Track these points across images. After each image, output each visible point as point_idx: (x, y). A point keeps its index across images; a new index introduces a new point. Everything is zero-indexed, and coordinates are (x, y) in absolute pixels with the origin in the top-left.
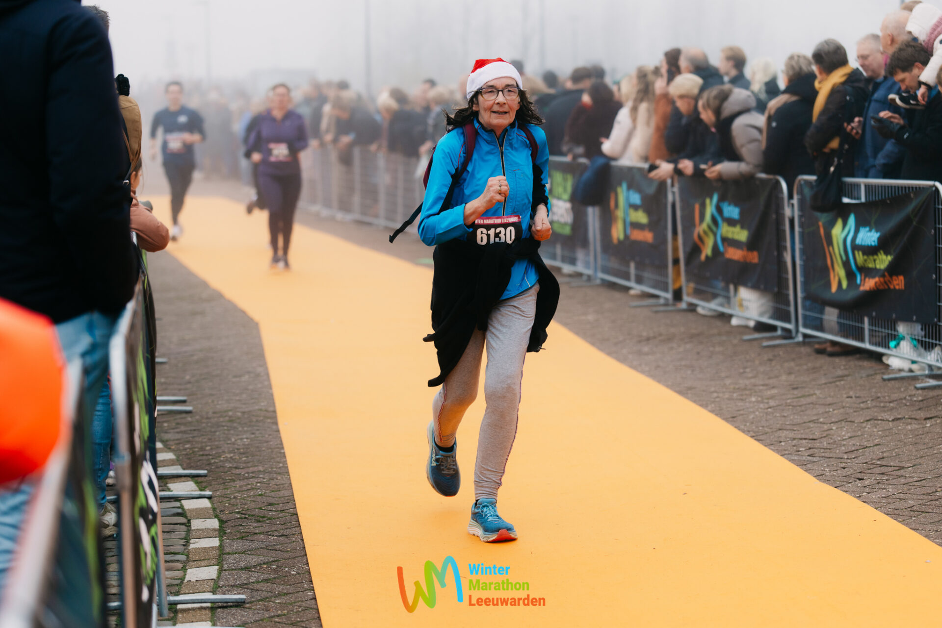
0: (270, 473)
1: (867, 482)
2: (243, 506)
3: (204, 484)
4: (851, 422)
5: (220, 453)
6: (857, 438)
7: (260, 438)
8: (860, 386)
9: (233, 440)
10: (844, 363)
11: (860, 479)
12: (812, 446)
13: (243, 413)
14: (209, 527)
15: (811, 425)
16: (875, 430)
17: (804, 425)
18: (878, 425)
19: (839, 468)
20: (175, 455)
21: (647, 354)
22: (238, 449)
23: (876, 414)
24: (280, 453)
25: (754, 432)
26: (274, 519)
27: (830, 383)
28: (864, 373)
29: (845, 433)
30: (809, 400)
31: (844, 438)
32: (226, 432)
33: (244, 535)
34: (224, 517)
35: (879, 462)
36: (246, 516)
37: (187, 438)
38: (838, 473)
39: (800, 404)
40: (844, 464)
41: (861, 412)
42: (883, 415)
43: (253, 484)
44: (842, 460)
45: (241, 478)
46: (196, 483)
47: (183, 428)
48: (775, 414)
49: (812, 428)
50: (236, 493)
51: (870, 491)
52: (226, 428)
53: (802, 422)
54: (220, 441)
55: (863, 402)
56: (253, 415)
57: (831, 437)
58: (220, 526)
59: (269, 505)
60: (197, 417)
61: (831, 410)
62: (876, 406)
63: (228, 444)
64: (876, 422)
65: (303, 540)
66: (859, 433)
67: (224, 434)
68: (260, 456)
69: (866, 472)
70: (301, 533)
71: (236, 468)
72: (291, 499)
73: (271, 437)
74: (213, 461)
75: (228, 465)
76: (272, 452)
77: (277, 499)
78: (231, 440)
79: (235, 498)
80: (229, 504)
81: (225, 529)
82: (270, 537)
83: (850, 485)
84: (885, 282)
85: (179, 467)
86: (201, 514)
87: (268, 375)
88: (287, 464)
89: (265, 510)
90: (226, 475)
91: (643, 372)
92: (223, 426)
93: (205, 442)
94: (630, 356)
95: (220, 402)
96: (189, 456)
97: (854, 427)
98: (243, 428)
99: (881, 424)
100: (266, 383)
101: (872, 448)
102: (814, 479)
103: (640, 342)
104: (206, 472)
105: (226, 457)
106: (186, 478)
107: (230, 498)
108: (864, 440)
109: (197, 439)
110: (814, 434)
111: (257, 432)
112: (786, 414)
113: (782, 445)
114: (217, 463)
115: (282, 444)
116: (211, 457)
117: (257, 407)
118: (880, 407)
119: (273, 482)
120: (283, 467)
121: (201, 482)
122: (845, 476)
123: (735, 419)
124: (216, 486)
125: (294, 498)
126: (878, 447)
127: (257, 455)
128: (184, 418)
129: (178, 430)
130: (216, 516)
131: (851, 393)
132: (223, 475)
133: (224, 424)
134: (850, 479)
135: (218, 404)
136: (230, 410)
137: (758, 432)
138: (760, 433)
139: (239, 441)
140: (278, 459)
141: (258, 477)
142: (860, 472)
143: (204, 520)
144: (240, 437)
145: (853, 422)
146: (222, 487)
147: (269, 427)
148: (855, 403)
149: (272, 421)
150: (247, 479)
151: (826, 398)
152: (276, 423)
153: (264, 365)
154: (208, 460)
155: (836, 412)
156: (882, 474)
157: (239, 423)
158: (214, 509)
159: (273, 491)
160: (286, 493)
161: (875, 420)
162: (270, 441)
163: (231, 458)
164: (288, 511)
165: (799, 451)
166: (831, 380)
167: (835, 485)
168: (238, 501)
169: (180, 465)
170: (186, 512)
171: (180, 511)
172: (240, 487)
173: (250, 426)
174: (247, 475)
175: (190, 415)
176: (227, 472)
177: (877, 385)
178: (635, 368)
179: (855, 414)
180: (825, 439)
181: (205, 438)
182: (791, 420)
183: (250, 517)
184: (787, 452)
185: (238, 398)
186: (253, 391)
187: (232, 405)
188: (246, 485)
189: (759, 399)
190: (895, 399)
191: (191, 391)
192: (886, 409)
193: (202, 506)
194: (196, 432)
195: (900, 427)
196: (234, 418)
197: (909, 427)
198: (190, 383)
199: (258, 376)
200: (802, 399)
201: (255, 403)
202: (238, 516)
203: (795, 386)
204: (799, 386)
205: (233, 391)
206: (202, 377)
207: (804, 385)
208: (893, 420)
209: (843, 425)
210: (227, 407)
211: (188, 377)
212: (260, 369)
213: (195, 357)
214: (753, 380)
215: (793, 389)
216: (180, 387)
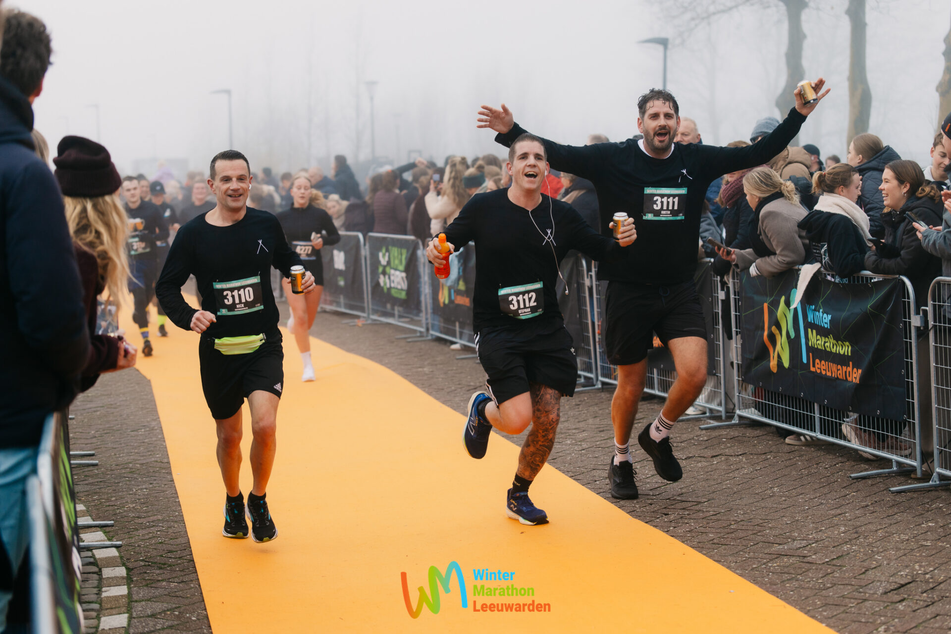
0: (167, 521)
1: (672, 517)
2: (146, 554)
3: (111, 534)
5: (124, 503)
7: (158, 488)
9: (134, 490)
11: (666, 515)
13: (142, 464)
14: (118, 575)
20: (85, 506)
22: (138, 499)
24: (176, 502)
25: (573, 472)
26: (173, 565)
29: (648, 472)
31: (648, 476)
32: (128, 483)
33: (148, 582)
34: (131, 565)
35: (679, 498)
36: (150, 563)
37: (95, 489)
40: (651, 501)
43: (154, 533)
44: (649, 497)
45: (144, 527)
46: (105, 533)
47: (91, 480)
48: (588, 455)
50: (140, 541)
51: (676, 526)
52: (127, 479)
54: (124, 491)
56: (150, 467)
58: (127, 574)
59: (168, 552)
60: (103, 469)
63: (130, 494)
65: (200, 585)
67: (126, 484)
68: (159, 505)
69: (670, 507)
70: (198, 579)
71: (138, 517)
72: (187, 547)
73: (166, 486)
74: (118, 511)
75: (131, 515)
76: (169, 501)
77: (175, 547)
78: (133, 490)
79: (139, 546)
80: (134, 552)
81: (132, 577)
82: (171, 584)
83: (658, 520)
85: (90, 517)
86: (110, 562)
87: (161, 428)
88: (180, 512)
89: (165, 557)
90: (130, 525)
92: (125, 477)
93: (110, 493)
95: (122, 455)
96: (97, 507)
98: (142, 478)
100: (160, 436)
104: (112, 522)
105: (129, 507)
106: (95, 528)
107: (135, 546)
109: (103, 490)
111: (155, 482)
114: (122, 513)
115: (176, 494)
116: (116, 507)
117: (153, 459)
119: (171, 531)
120: (178, 515)
121: (109, 532)
124: (122, 535)
125: (190, 544)
127: (156, 505)
128: (92, 470)
129: (87, 482)
130: (124, 565)
132: (127, 524)
133: (125, 475)
134: (658, 515)
135: (120, 457)
136: (130, 463)
139: (139, 491)
140: (174, 508)
141: (157, 526)
142: (666, 508)
143: (113, 568)
144: (139, 488)
146: (127, 536)
147: (164, 478)
149: (167, 471)
150: (148, 528)
152: (170, 473)
153: (157, 419)
154: (114, 510)
155: (637, 452)
156: (684, 509)
157: (139, 474)
158: (121, 557)
159: (171, 539)
160: (183, 540)
162: (166, 491)
163: (133, 507)
164: (185, 557)
167: (645, 521)
168: (142, 549)
169: (90, 516)
170: (97, 561)
171: (92, 560)
172: (143, 535)
173: (148, 476)
174: (148, 524)
175: (96, 467)
176: (130, 522)
181: (110, 490)
183: (153, 565)
185: (136, 451)
186: (149, 444)
187: (132, 457)
188: (148, 534)
189: (574, 442)
190: (685, 440)
191: (97, 445)
192: (679, 449)
193: (111, 555)
194: (102, 484)
195: (692, 465)
196: (134, 470)
197: (700, 465)
198: (95, 437)
199: (153, 429)
200: (608, 441)
201: (151, 455)
202: (142, 563)
203: (601, 429)
204: (605, 428)
205: (132, 444)
206: (105, 431)
207: (608, 428)
208: (686, 459)
209: (645, 465)
210: (128, 459)
211: (93, 432)
212: (154, 424)
213: (98, 413)
214: (566, 424)
215: (600, 431)
216: (87, 441)
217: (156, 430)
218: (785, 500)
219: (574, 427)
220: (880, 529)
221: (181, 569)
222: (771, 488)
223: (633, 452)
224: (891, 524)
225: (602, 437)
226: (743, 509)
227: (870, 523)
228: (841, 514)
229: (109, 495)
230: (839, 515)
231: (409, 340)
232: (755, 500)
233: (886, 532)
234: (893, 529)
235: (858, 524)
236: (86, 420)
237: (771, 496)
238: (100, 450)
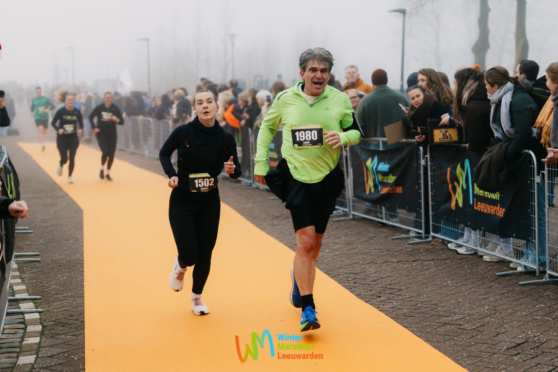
0: (74, 297)
1: (382, 299)
2: (56, 317)
4: (375, 263)
5: (50, 285)
6: (378, 272)
7: (73, 276)
8: (381, 242)
9: (59, 277)
10: (373, 230)
11: (379, 297)
12: (355, 278)
13: (67, 261)
14: (36, 330)
15: (356, 265)
16: (387, 268)
17: (352, 265)
18: (389, 265)
19: (368, 290)
20: (26, 286)
21: (276, 225)
22: (60, 283)
23: (388, 259)
24: (82, 285)
25: (327, 270)
26: (72, 324)
27: (366, 241)
28: (383, 235)
29: (372, 270)
30: (355, 251)
31: (372, 273)
32: (56, 272)
33: (53, 335)
34: (45, 324)
35: (389, 287)
36: (57, 323)
37: (35, 276)
38: (368, 293)
39: (351, 253)
40: (371, 288)
41: (381, 258)
42: (392, 259)
43: (64, 304)
44: (371, 286)
45: (58, 300)
46: (34, 303)
47: (34, 270)
48: (338, 259)
49: (356, 267)
50: (54, 309)
51: (384, 304)
52: (56, 270)
53: (351, 263)
54: (52, 278)
55: (382, 252)
56: (72, 263)
57: (365, 272)
58: (42, 330)
59: (70, 316)
60: (42, 264)
61: (366, 257)
62: (388, 254)
63: (55, 279)
64: (388, 263)
65: (84, 338)
66: (379, 270)
67: (55, 273)
68: (71, 287)
69: (382, 292)
70: (84, 334)
71: (56, 294)
72: (82, 313)
73: (79, 275)
74: (45, 290)
75: (53, 292)
76: (77, 284)
77: (75, 313)
79: (53, 312)
80: (49, 316)
81: (44, 331)
82: (67, 336)
83: (374, 300)
84: (393, 190)
85: (27, 294)
86: (33, 322)
87: (83, 239)
88: (84, 291)
89: (68, 319)
90: (51, 299)
91: (272, 236)
92: (55, 269)
93: (43, 279)
94: (268, 227)
95: (56, 255)
96: (34, 287)
97: (377, 266)
98: (65, 270)
99: (391, 264)
100: (81, 244)
101: (385, 278)
102: (356, 297)
103: (273, 218)
104: (40, 297)
105: (53, 287)
106: (29, 300)
107: (50, 312)
108: (382, 274)
109: (40, 277)
110: (357, 270)
111: (72, 272)
112: (343, 259)
113: (340, 277)
114: (47, 291)
115: (83, 279)
116: (45, 288)
117: (74, 258)
118: (390, 254)
119: (74, 303)
120: (81, 293)
121: (37, 303)
122: (372, 295)
123: (317, 262)
124: (45, 304)
125: (84, 312)
126: (389, 277)
127: (69, 286)
129: (31, 272)
130: (41, 324)
131: (376, 247)
132: (49, 298)
133: (56, 268)
134: (374, 297)
135: (54, 256)
136: (60, 260)
137: (328, 269)
138: (330, 270)
139: (61, 278)
140: (80, 289)
141: (67, 300)
142: (379, 293)
143: (34, 326)
144: (62, 275)
145: (377, 263)
146: (47, 305)
147: (78, 269)
148: (378, 253)
149: (81, 266)
150: (61, 300)
151: (363, 250)
152: (83, 267)
153: (82, 234)
154: (43, 289)
155: (368, 257)
156: (391, 293)
157: (64, 267)
158: (41, 319)
159: (74, 308)
160: (81, 309)
161: (388, 262)
162: (78, 278)
163: (55, 288)
164: (80, 320)
165: (349, 280)
166: (367, 240)
167: (366, 301)
168: (54, 314)
170: (25, 321)
171: (22, 320)
172: (57, 305)
173: (69, 269)
174: (62, 298)
175: (39, 263)
176: (51, 297)
177: (389, 242)
178: (268, 233)
179: (378, 259)
180: (362, 273)
181: (44, 276)
182: (345, 262)
183: (59, 324)
184: (342, 281)
185: (65, 253)
186: (73, 249)
187: (62, 257)
188: (60, 304)
189: (330, 251)
190: (398, 250)
191: (43, 249)
192: (393, 256)
193: (34, 318)
194: (40, 273)
195: (400, 266)
196: (61, 264)
197: (405, 266)
198: (42, 244)
199: (78, 240)
200: (351, 251)
201: (73, 255)
202: (53, 323)
203: (348, 243)
204: (351, 243)
205: (63, 249)
206: (49, 241)
207: (353, 243)
208: (397, 262)
209: (371, 265)
210: (59, 258)
211: (42, 241)
212: (79, 236)
213: (48, 229)
214: (328, 240)
215: (348, 245)
216: (37, 247)
217: (80, 240)
218: (454, 289)
219: (332, 241)
220: (510, 308)
221: (76, 327)
222: (446, 281)
223: (365, 257)
224: (517, 305)
225: (347, 248)
226: (427, 294)
227: (504, 304)
228: (487, 298)
229: (43, 280)
230: (486, 298)
231: (243, 188)
232: (435, 289)
233: (513, 310)
234: (518, 308)
235: (497, 304)
236: (40, 234)
237: (445, 286)
238: (43, 252)
